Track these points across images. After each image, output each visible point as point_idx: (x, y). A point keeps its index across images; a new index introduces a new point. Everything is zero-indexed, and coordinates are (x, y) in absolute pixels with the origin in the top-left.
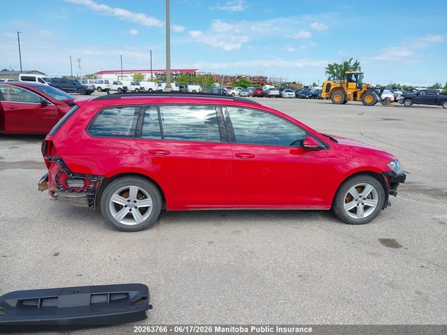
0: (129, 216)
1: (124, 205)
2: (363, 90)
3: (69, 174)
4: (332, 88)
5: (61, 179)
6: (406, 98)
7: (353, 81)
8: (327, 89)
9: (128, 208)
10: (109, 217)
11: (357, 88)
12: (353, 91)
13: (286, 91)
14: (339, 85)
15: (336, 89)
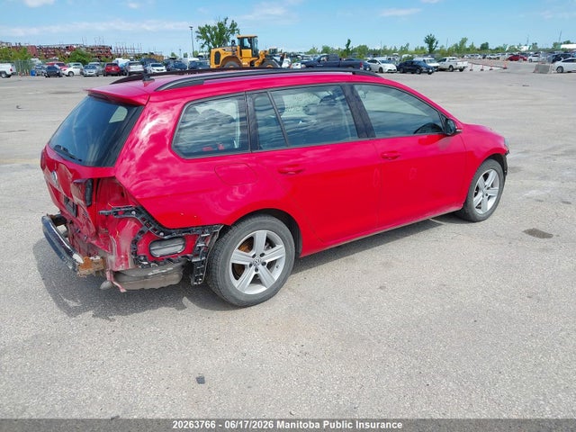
0: (256, 280)
1: (248, 264)
2: (261, 59)
3: (158, 234)
4: (222, 57)
5: (141, 246)
6: (307, 67)
7: (246, 48)
8: (215, 60)
9: (253, 267)
10: (231, 289)
11: (253, 56)
12: (249, 60)
13: (153, 66)
14: (230, 54)
15: (227, 59)
